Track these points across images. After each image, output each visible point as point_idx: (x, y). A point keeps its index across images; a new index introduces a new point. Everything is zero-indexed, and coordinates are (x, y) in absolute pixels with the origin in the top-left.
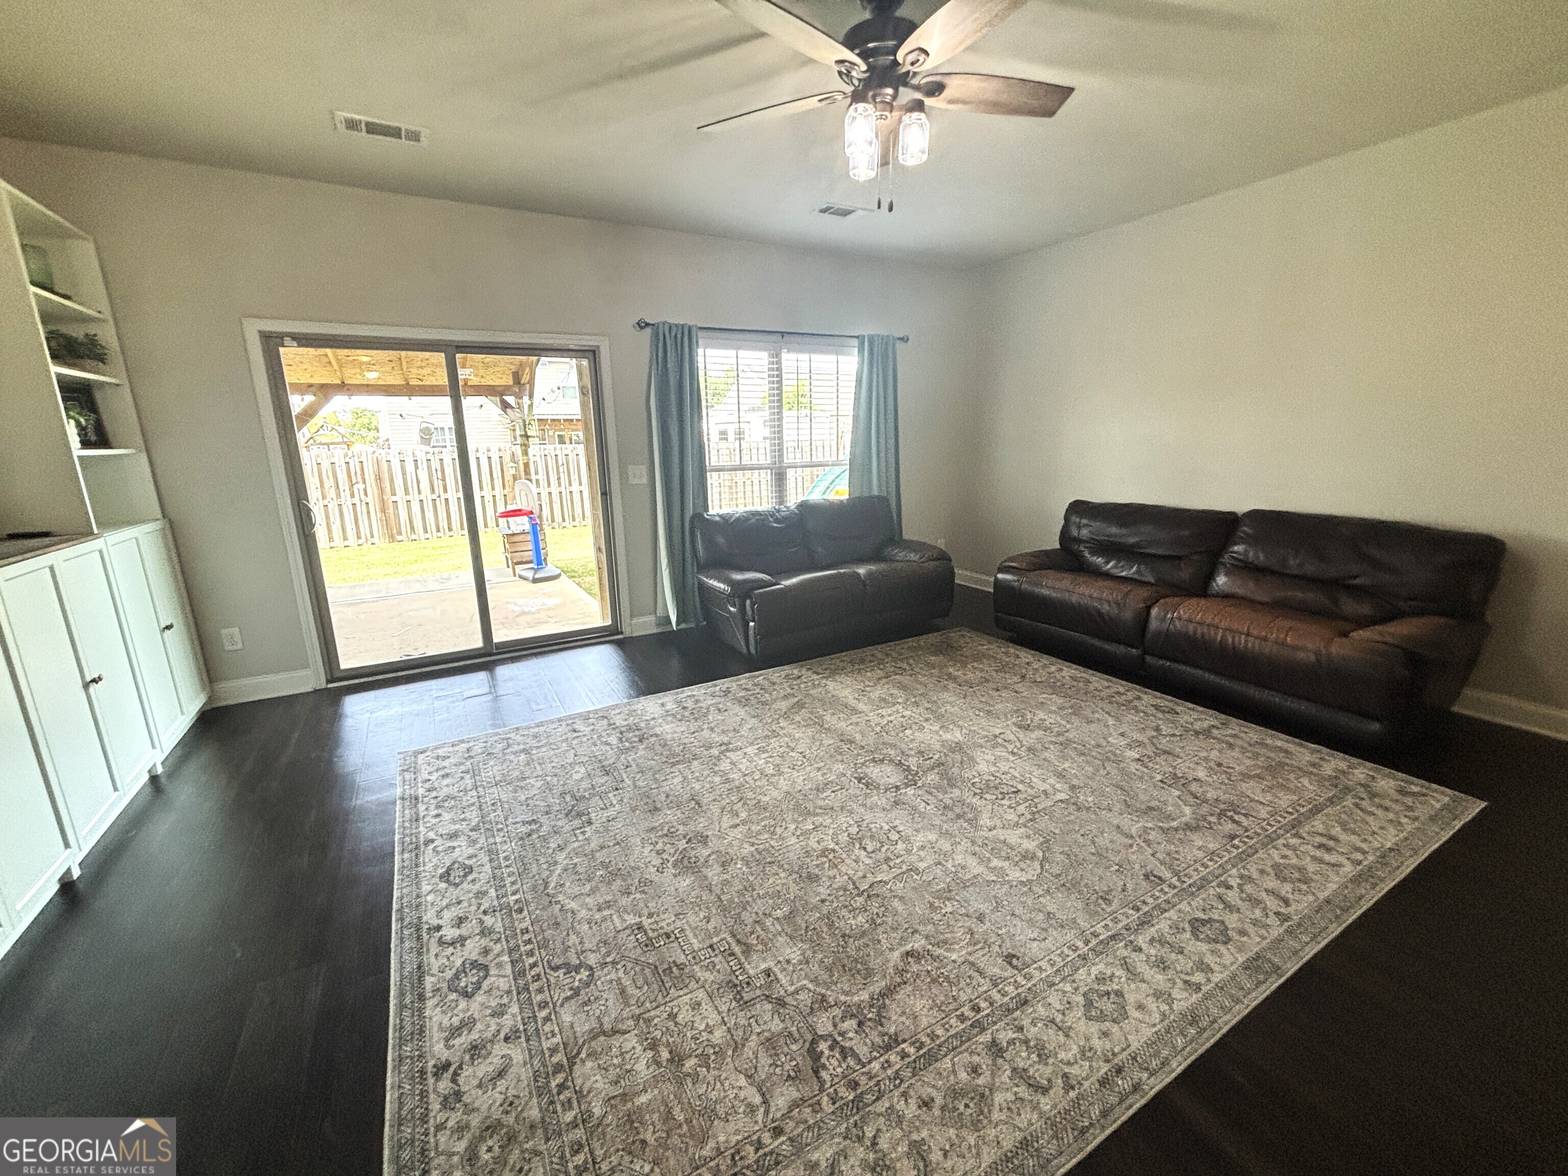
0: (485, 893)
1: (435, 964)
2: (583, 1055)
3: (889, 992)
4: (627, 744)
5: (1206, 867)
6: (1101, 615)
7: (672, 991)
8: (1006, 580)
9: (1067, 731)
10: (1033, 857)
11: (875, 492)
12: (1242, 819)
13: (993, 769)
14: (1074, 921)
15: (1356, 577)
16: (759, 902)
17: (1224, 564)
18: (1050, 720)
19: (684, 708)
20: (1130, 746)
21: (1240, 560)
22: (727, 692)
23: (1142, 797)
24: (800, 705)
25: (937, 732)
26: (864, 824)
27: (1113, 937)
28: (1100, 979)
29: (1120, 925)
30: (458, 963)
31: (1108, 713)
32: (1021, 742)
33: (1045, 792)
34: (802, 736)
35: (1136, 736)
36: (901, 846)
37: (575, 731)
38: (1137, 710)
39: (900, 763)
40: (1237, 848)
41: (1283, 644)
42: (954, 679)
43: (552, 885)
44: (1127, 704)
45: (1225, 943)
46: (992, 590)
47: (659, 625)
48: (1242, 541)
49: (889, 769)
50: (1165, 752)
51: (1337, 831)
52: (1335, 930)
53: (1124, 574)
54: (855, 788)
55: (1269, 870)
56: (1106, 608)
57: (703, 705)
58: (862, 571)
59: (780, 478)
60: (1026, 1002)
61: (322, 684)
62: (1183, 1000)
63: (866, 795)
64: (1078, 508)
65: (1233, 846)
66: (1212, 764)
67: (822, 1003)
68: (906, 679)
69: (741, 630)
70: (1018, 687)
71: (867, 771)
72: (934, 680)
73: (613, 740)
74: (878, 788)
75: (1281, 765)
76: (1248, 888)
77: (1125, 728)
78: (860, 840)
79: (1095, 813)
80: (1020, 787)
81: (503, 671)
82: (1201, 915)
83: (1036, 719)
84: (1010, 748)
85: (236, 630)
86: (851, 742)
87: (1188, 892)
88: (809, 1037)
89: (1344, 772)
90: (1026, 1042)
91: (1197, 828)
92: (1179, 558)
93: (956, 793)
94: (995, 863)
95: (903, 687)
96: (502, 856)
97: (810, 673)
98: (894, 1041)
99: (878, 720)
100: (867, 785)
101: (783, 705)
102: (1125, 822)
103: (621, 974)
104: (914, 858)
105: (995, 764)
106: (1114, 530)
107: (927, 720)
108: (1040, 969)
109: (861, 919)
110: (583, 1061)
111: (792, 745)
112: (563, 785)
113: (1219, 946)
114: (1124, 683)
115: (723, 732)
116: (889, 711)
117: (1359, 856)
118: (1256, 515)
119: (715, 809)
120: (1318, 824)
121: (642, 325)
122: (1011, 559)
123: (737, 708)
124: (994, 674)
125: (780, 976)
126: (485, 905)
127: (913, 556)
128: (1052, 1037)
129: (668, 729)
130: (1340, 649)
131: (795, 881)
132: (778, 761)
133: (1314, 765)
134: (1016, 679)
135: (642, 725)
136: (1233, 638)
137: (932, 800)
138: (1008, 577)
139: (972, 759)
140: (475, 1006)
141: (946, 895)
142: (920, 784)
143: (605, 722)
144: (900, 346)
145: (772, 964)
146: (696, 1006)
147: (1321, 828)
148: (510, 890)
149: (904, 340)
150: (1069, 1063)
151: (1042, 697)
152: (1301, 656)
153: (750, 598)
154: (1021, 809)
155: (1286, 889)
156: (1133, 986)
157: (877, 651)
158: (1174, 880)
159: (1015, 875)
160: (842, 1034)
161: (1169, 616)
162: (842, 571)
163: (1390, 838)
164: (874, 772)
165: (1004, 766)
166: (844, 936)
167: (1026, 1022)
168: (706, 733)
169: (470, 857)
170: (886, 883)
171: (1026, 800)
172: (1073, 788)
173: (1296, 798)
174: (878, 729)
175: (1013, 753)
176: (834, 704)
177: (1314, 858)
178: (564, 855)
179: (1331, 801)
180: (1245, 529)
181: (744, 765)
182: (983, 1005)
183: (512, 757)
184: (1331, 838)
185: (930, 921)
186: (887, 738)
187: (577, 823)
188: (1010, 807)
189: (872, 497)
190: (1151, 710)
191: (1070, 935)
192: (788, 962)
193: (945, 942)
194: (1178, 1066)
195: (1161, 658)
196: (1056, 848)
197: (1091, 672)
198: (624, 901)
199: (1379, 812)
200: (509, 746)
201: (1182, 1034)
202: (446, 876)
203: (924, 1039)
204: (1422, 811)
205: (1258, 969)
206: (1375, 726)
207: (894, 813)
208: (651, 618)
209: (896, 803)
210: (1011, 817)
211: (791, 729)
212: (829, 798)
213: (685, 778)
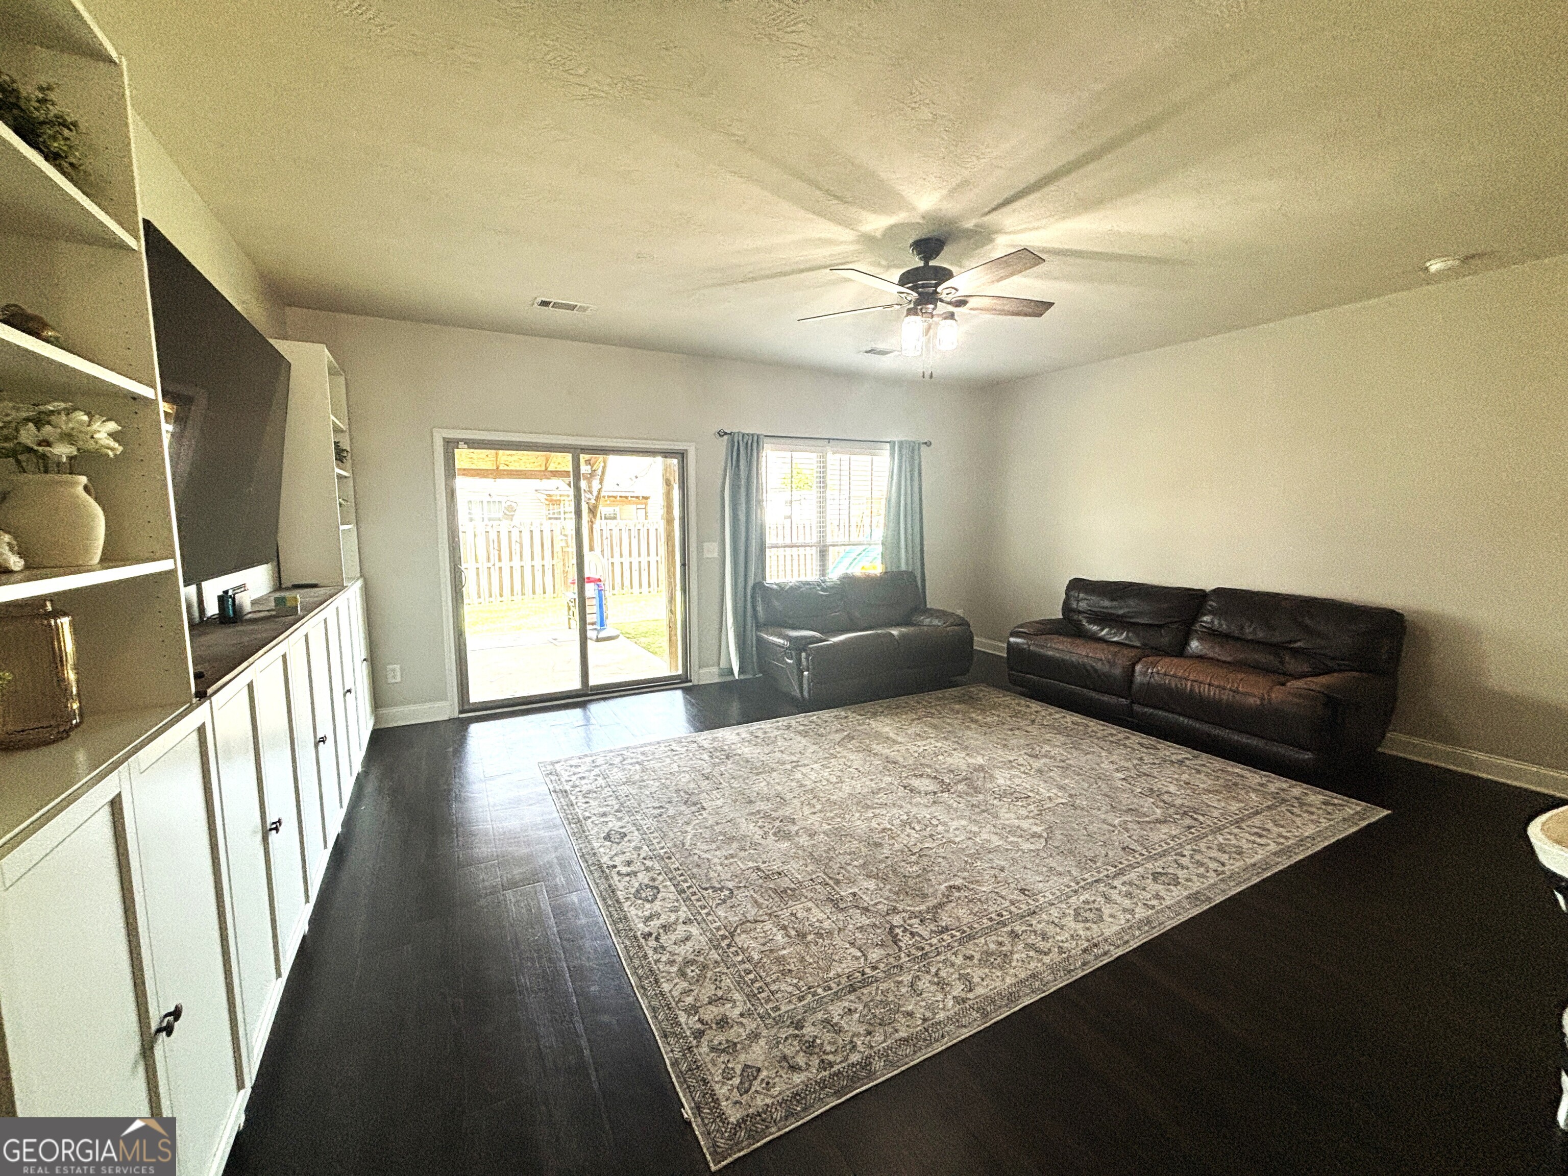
0: (640, 848)
1: (621, 886)
2: (738, 931)
3: (941, 905)
4: (717, 760)
5: (1169, 844)
6: (1096, 671)
7: (790, 902)
8: (1017, 644)
9: (1068, 759)
10: (1040, 836)
11: (903, 567)
12: (1201, 818)
13: (1008, 783)
14: (1069, 871)
15: (1295, 642)
16: (840, 857)
17: (1196, 631)
18: (1054, 752)
19: (756, 737)
20: (1117, 770)
21: (1209, 629)
22: (788, 727)
23: (1124, 803)
24: (850, 738)
25: (964, 758)
26: (912, 814)
27: (1096, 881)
28: (1086, 902)
29: (1101, 875)
30: (637, 885)
31: (1102, 748)
32: (1030, 766)
33: (1050, 798)
34: (856, 759)
35: (1123, 763)
36: (940, 828)
37: (672, 750)
38: (1125, 746)
39: (935, 778)
40: (1193, 833)
41: (1236, 692)
42: (976, 721)
43: (688, 844)
44: (1118, 743)
45: (1175, 885)
46: (1005, 655)
47: (721, 675)
48: (1210, 612)
49: (926, 781)
50: (1145, 774)
51: (1270, 825)
52: (1256, 880)
53: (1115, 639)
54: (901, 792)
55: (1215, 847)
56: (1099, 666)
57: (772, 735)
58: (895, 632)
59: (823, 554)
60: (1034, 912)
61: (456, 714)
62: (1141, 913)
63: (911, 797)
64: (1077, 585)
65: (1191, 833)
66: (1182, 783)
67: (895, 910)
68: (935, 721)
69: (796, 677)
70: (1029, 729)
71: (910, 782)
72: (959, 722)
73: (706, 756)
74: (920, 793)
75: (1236, 784)
76: (1198, 857)
77: (1115, 758)
78: (910, 824)
79: (1088, 811)
80: (1030, 794)
81: (595, 708)
82: (1160, 870)
83: (1043, 750)
84: (1022, 769)
85: (397, 667)
86: (895, 763)
87: (1151, 858)
88: (888, 926)
89: (1283, 790)
90: (1035, 932)
91: (1165, 822)
92: (1160, 626)
93: (981, 797)
94: (1011, 839)
95: (935, 727)
96: (645, 827)
97: (854, 715)
98: (946, 929)
99: (916, 748)
100: (911, 791)
101: (838, 737)
102: (1110, 817)
103: (752, 892)
104: (951, 835)
105: (1010, 779)
106: (1107, 603)
107: (955, 750)
108: (1044, 896)
109: (915, 868)
110: (739, 934)
111: (849, 764)
112: (676, 785)
113: (1172, 887)
114: (1116, 727)
115: (792, 754)
116: (924, 743)
117: (1282, 840)
118: (1220, 592)
119: (797, 802)
120: (1257, 821)
121: (722, 434)
122: (1021, 626)
123: (799, 738)
124: (1009, 719)
125: (864, 897)
126: (643, 855)
127: (936, 622)
128: (1051, 930)
129: (747, 751)
130: (1278, 695)
131: (864, 846)
132: (839, 774)
133: (1262, 785)
134: (1028, 722)
135: (726, 747)
136: (1200, 687)
137: (963, 801)
138: (1019, 640)
139: (991, 776)
140: (657, 906)
141: (977, 856)
142: (952, 791)
143: (695, 745)
144: (923, 447)
145: (856, 890)
146: (809, 910)
147: (1258, 824)
148: (658, 847)
149: (928, 444)
150: (1062, 941)
151: (1048, 736)
152: (1251, 700)
153: (805, 650)
154: (1032, 807)
155: (1224, 857)
156: (1108, 906)
157: (912, 700)
158: (1144, 852)
159: (1026, 846)
160: (911, 926)
161: (1150, 671)
162: (879, 632)
163: (1310, 830)
164: (916, 783)
165: (1017, 781)
166: (905, 876)
167: (1034, 922)
168: (778, 755)
169: (622, 827)
170: (932, 849)
171: (1034, 802)
172: (1071, 796)
173: (1243, 805)
174: (916, 755)
175: (1024, 773)
176: (878, 735)
177: (1248, 841)
178: (691, 827)
179: (1269, 808)
180: (1211, 603)
181: (813, 776)
182: (1005, 913)
183: (630, 767)
184: (1265, 829)
185: (965, 870)
186: (923, 761)
187: (694, 809)
188: (1022, 806)
189: (901, 573)
190: (1137, 747)
191: (1066, 880)
192: (868, 889)
193: (977, 882)
194: (1134, 944)
195: (1147, 706)
196: (1058, 832)
197: (1089, 718)
198: (742, 854)
199: (1305, 815)
200: (624, 760)
201: (1139, 929)
202: (608, 837)
203: (965, 929)
204: (1338, 816)
205: (1197, 899)
206: (1308, 756)
207: (933, 809)
208: (715, 670)
209: (934, 802)
210: (1024, 812)
211: (845, 753)
212: (882, 798)
213: (768, 783)
